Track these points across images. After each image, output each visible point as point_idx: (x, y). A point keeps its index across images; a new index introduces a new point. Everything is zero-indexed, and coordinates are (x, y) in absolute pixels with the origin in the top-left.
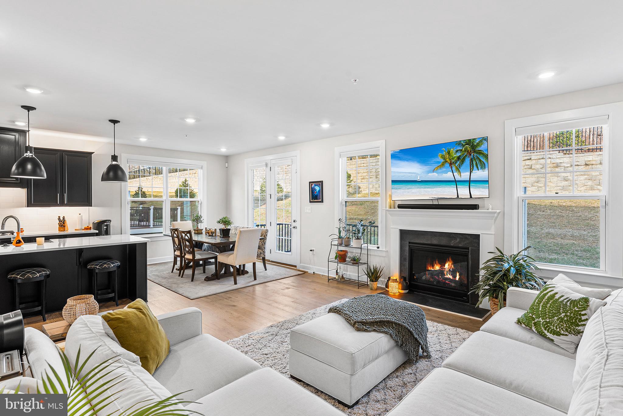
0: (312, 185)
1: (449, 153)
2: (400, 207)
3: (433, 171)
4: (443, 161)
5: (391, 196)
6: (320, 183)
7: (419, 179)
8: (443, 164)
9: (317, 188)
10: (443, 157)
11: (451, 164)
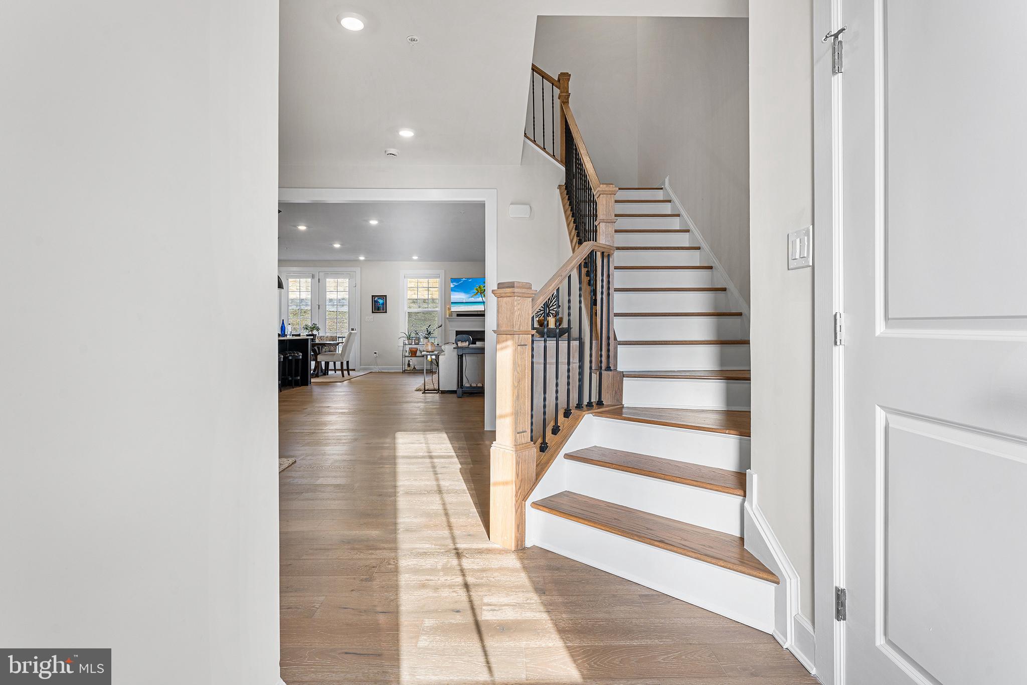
0: (374, 298)
1: (480, 287)
2: (458, 315)
3: (472, 297)
4: (477, 291)
5: (449, 309)
6: (384, 297)
7: (464, 301)
8: (477, 293)
9: (381, 301)
10: (477, 289)
11: (481, 293)
